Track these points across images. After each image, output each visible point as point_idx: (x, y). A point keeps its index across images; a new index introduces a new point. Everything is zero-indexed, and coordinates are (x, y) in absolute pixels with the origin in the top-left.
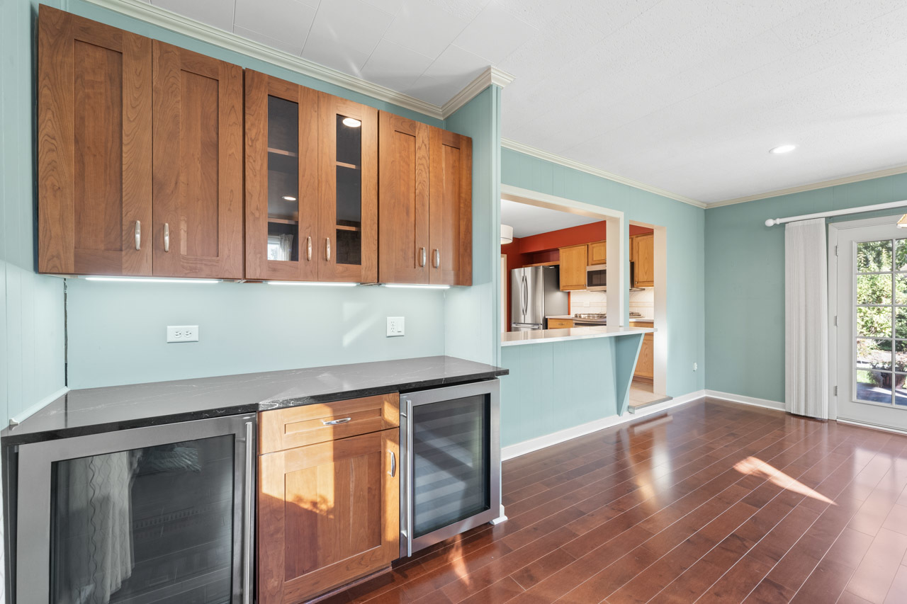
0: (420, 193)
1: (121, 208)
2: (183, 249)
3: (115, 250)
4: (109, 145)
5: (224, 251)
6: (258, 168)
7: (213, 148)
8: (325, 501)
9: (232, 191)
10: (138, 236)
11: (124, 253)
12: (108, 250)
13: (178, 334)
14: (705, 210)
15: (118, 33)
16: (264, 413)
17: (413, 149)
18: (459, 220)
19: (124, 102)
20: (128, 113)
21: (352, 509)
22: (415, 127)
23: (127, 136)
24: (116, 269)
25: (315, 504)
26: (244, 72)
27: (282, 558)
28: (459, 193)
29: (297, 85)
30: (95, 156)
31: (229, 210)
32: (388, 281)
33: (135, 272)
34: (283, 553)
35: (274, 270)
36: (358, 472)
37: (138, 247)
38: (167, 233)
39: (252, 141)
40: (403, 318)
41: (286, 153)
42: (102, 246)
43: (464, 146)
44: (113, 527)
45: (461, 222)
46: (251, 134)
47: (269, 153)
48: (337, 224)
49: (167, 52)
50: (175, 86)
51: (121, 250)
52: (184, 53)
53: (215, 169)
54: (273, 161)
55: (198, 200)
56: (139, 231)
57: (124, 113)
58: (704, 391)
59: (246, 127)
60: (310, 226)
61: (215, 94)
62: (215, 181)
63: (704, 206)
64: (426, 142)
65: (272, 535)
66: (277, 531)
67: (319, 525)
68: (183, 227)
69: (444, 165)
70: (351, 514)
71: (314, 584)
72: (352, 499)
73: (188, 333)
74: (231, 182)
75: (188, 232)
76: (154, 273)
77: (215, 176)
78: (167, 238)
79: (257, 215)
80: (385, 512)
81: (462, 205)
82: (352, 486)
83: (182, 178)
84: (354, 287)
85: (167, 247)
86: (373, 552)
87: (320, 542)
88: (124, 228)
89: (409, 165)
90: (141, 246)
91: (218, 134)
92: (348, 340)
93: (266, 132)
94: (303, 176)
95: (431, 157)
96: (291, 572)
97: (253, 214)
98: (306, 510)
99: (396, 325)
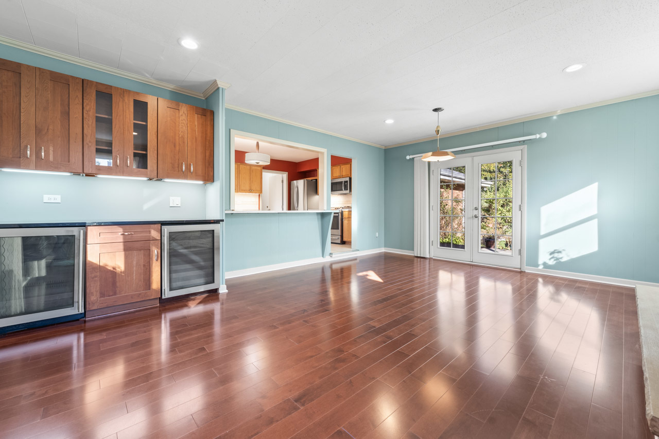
0: (182, 137)
1: (20, 139)
2: (51, 158)
3: (17, 158)
4: (15, 112)
5: (72, 159)
6: (90, 123)
7: (66, 114)
8: (119, 268)
9: (77, 134)
10: (29, 152)
11: (21, 159)
12: (13, 157)
13: (49, 199)
14: (385, 150)
15: (19, 65)
16: (89, 227)
17: (178, 115)
18: (206, 149)
19: (22, 94)
20: (23, 99)
21: (134, 272)
22: (179, 105)
23: (23, 109)
24: (18, 166)
25: (114, 268)
26: (83, 80)
27: (98, 288)
28: (206, 137)
29: (112, 86)
30: (7, 117)
31: (75, 142)
32: (164, 178)
33: (27, 167)
34: (98, 286)
35: (99, 170)
36: (138, 257)
37: (29, 156)
38: (43, 151)
39: (87, 111)
40: (180, 198)
41: (107, 117)
42: (11, 156)
43: (208, 114)
44: (15, 286)
45: (207, 151)
46: (87, 108)
47: (96, 116)
48: (134, 150)
49: (43, 72)
50: (47, 88)
51: (20, 158)
52: (52, 73)
53: (68, 124)
54: (98, 120)
55: (59, 137)
56: (29, 150)
57: (22, 99)
58: (383, 248)
59: (84, 105)
60: (119, 150)
61: (68, 90)
62: (68, 129)
63: (383, 148)
64: (186, 112)
65: (93, 278)
66: (96, 277)
67: (117, 278)
68: (51, 149)
69: (196, 124)
70: (134, 275)
71: (114, 302)
72: (135, 268)
73: (55, 199)
74: (76, 129)
75: (54, 151)
76: (36, 168)
77: (67, 126)
78: (43, 154)
79: (90, 144)
80: (152, 276)
81: (207, 143)
82: (135, 263)
83: (51, 127)
84: (145, 180)
85: (43, 157)
86: (146, 293)
87: (118, 284)
88: (22, 148)
89: (175, 123)
90: (30, 156)
91: (69, 108)
92: (146, 207)
93: (95, 108)
94: (115, 127)
95: (189, 120)
96: (102, 295)
97: (88, 144)
98: (110, 270)
99: (175, 201)
